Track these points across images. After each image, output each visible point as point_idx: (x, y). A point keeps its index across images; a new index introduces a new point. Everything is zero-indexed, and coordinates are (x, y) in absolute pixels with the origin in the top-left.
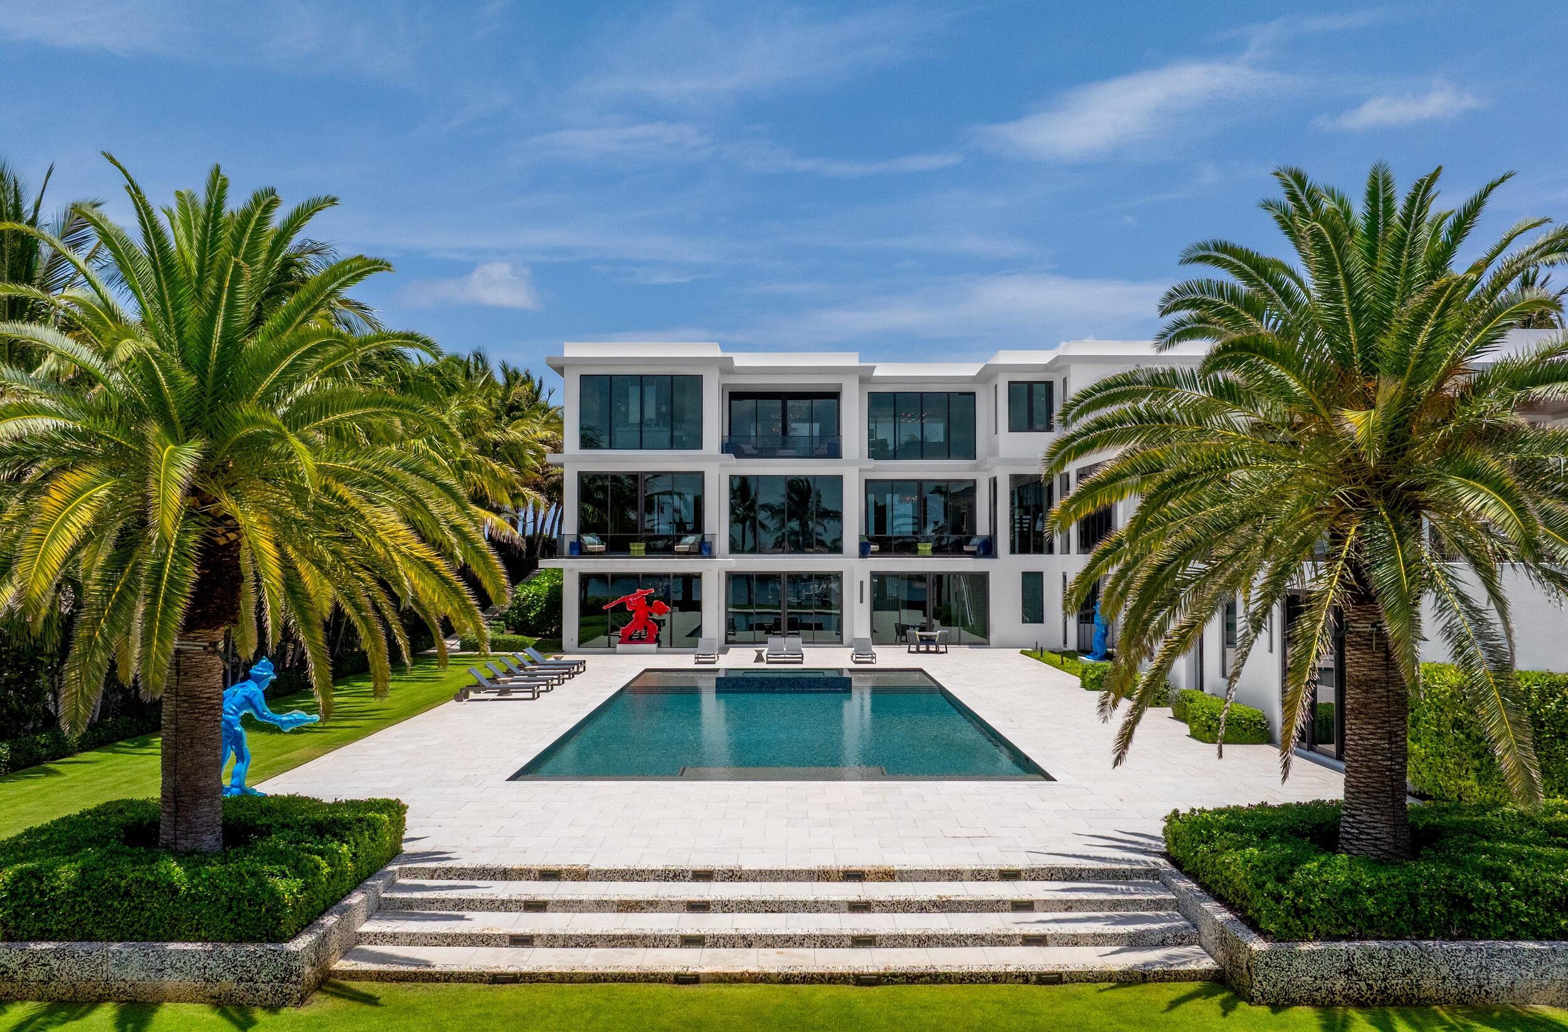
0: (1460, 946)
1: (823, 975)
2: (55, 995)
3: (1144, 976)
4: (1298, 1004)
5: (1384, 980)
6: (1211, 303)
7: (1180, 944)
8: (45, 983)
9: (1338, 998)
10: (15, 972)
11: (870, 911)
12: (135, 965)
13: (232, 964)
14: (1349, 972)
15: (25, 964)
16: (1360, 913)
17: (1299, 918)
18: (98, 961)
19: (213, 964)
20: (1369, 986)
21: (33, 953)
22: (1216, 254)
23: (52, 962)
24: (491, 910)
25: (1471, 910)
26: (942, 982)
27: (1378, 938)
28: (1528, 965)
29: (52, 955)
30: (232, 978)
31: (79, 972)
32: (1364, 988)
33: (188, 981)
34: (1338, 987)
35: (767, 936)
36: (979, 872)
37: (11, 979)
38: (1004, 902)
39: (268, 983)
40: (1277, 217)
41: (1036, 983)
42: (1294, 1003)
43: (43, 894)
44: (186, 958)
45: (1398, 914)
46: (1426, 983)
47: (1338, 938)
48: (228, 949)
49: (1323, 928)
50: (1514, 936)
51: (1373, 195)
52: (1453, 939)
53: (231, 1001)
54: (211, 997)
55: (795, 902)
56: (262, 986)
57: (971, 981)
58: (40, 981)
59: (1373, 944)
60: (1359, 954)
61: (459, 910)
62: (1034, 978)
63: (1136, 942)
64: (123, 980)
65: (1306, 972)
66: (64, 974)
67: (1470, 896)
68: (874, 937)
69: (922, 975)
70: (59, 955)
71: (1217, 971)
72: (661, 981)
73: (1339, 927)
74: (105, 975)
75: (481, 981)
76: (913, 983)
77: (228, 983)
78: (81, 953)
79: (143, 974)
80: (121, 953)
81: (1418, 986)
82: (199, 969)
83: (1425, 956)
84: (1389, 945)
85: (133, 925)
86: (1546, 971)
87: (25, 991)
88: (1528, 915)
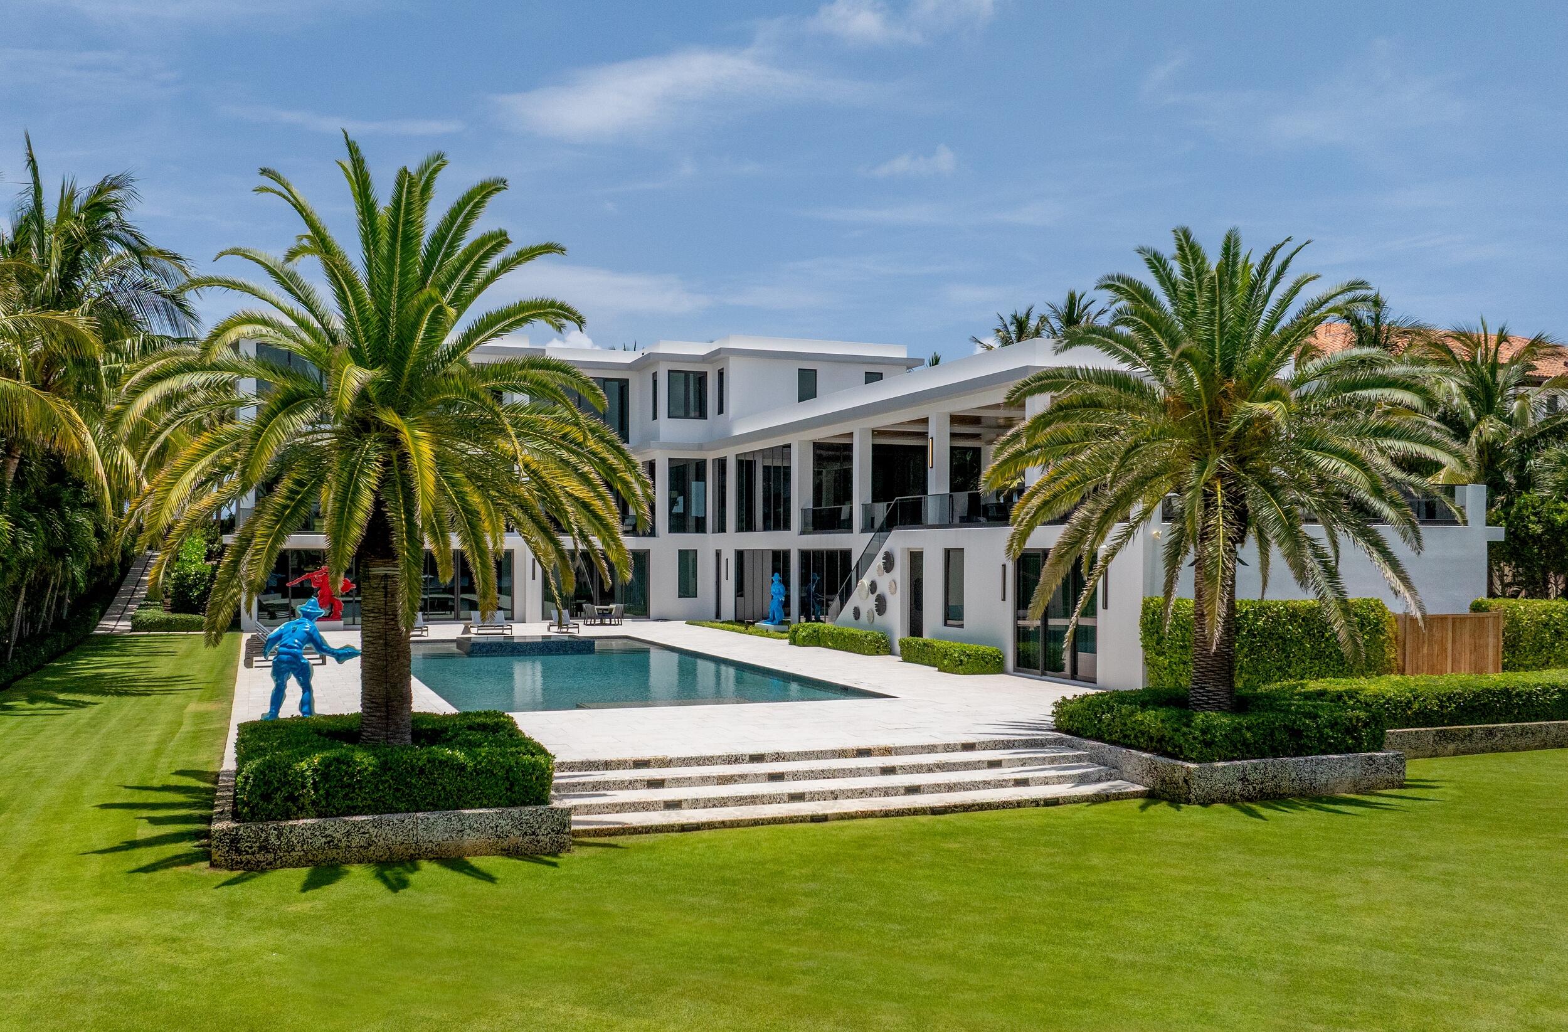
0: (1301, 759)
1: (909, 810)
2: (374, 857)
3: (1107, 796)
4: (1216, 802)
5: (1262, 783)
6: (1135, 321)
7: (1109, 780)
8: (365, 848)
9: (1237, 797)
10: (340, 841)
11: (895, 774)
12: (440, 828)
13: (518, 823)
14: (1244, 779)
15: (348, 834)
16: (1245, 742)
18: (410, 827)
19: (503, 823)
20: (1254, 788)
21: (354, 824)
22: (1118, 284)
23: (371, 830)
24: (622, 789)
25: (1302, 737)
26: (986, 809)
27: (1256, 757)
28: (1335, 768)
29: (371, 825)
30: (518, 833)
31: (393, 837)
32: (1251, 789)
33: (483, 838)
34: (1238, 790)
35: (848, 791)
36: (948, 745)
37: (337, 847)
38: (983, 762)
39: (547, 835)
40: (1146, 259)
41: (1043, 806)
42: (1213, 801)
43: (352, 776)
44: (482, 820)
46: (1284, 784)
47: (1233, 759)
48: (515, 811)
49: (1223, 752)
50: (1324, 752)
51: (1227, 250)
53: (517, 852)
54: (502, 850)
55: (844, 770)
56: (542, 838)
57: (1004, 807)
58: (361, 847)
59: (1254, 761)
60: (1249, 767)
61: (597, 790)
62: (1042, 803)
63: (1083, 780)
64: (431, 841)
65: (1220, 782)
66: (381, 839)
67: (1302, 728)
68: (919, 786)
69: (973, 805)
70: (376, 825)
71: (1149, 791)
72: (801, 821)
73: (1232, 752)
74: (415, 839)
75: (673, 831)
76: (967, 811)
77: (515, 838)
78: (396, 822)
79: (447, 835)
80: (428, 819)
81: (1280, 787)
82: (492, 828)
83: (1284, 766)
84: (1264, 760)
85: (426, 798)
86: (1344, 772)
87: (348, 856)
88: (1333, 738)
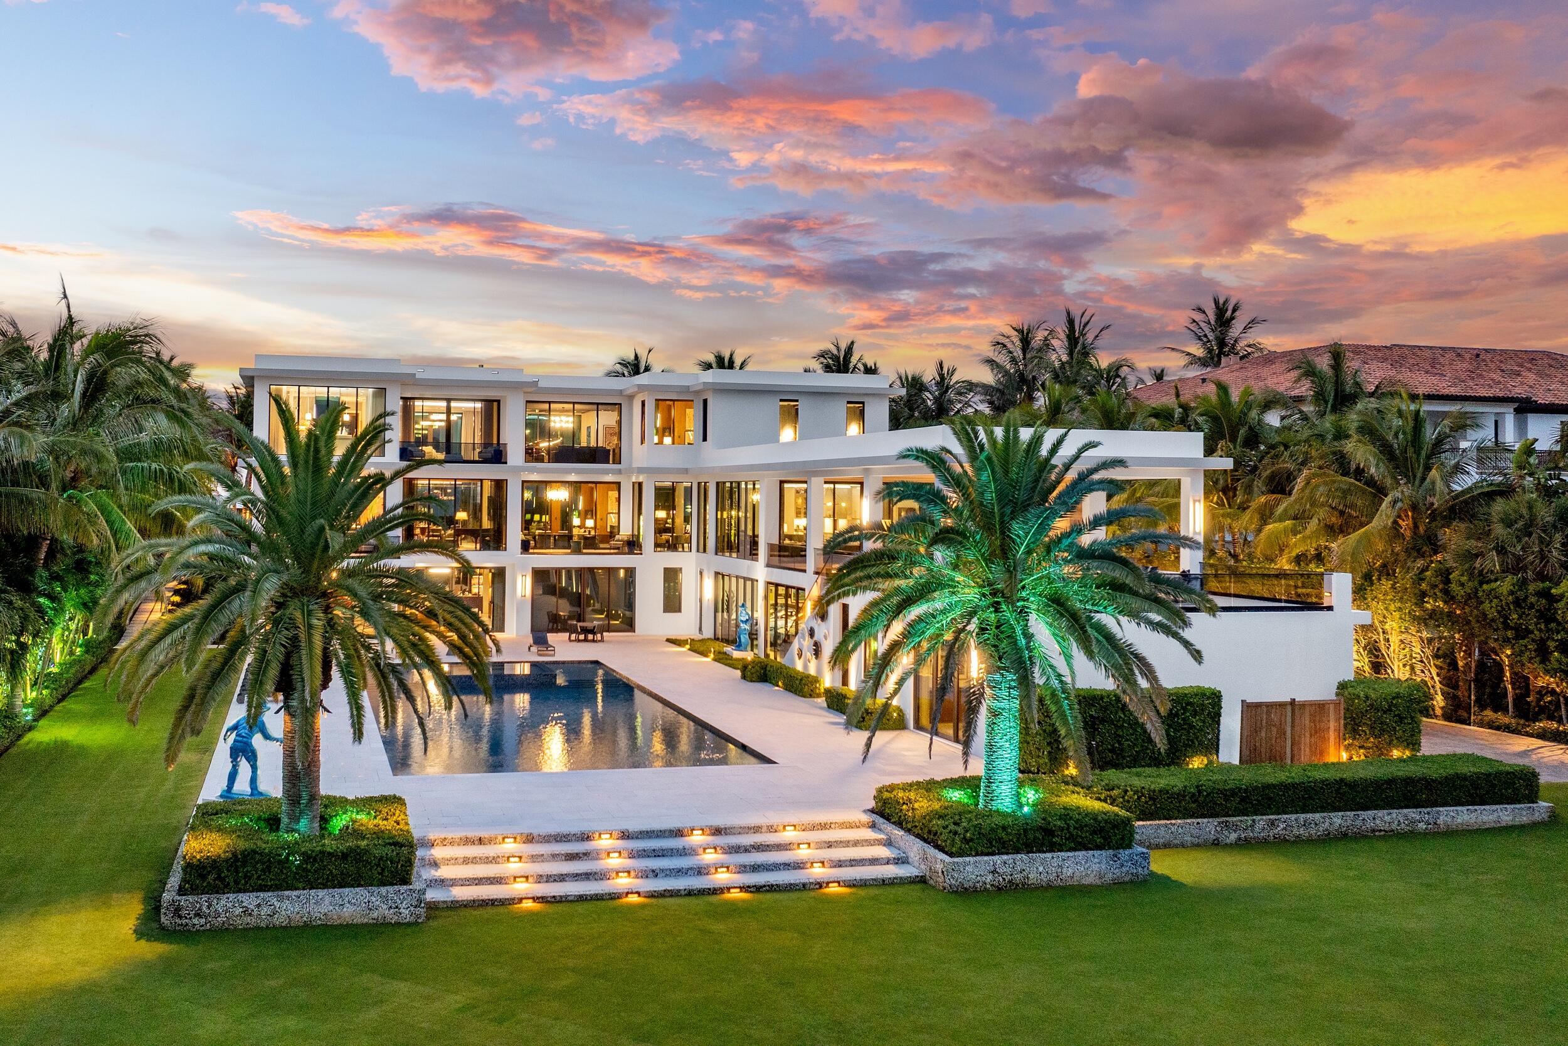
1: (709, 889)
5: (1011, 876)
7: (897, 863)
9: (988, 886)
12: (327, 902)
13: (386, 899)
14: (995, 872)
15: (259, 906)
17: (968, 844)
18: (304, 902)
19: (374, 899)
20: (1004, 879)
21: (264, 898)
23: (276, 903)
25: (1054, 836)
27: (1007, 854)
28: (1081, 864)
29: (276, 899)
30: (385, 907)
32: (1001, 880)
34: (988, 880)
36: (771, 827)
39: (407, 909)
44: (358, 896)
45: (1018, 840)
46: (1031, 876)
47: (988, 855)
48: (384, 890)
49: (980, 850)
50: (1074, 850)
52: (1045, 852)
56: (404, 911)
59: (1005, 857)
60: (999, 862)
65: (973, 873)
69: (764, 886)
70: (280, 899)
71: (922, 876)
73: (988, 849)
77: (383, 910)
78: (294, 897)
79: (331, 908)
80: (318, 895)
81: (1028, 878)
83: (1031, 862)
84: (1014, 857)
85: (318, 879)
86: (1089, 867)
88: (1081, 838)
